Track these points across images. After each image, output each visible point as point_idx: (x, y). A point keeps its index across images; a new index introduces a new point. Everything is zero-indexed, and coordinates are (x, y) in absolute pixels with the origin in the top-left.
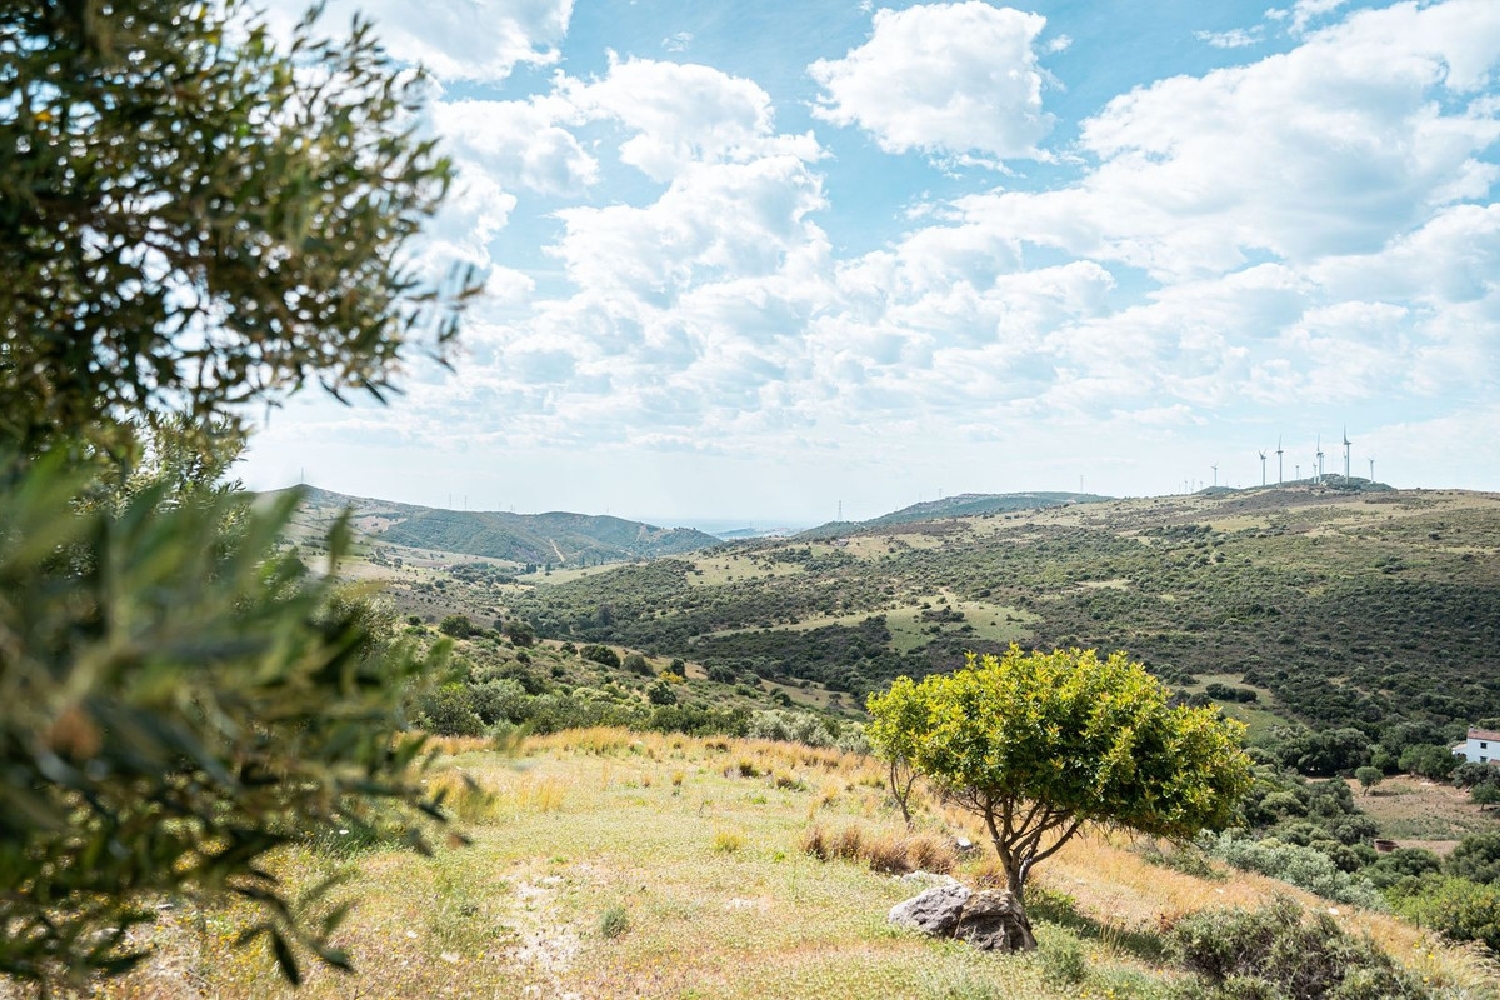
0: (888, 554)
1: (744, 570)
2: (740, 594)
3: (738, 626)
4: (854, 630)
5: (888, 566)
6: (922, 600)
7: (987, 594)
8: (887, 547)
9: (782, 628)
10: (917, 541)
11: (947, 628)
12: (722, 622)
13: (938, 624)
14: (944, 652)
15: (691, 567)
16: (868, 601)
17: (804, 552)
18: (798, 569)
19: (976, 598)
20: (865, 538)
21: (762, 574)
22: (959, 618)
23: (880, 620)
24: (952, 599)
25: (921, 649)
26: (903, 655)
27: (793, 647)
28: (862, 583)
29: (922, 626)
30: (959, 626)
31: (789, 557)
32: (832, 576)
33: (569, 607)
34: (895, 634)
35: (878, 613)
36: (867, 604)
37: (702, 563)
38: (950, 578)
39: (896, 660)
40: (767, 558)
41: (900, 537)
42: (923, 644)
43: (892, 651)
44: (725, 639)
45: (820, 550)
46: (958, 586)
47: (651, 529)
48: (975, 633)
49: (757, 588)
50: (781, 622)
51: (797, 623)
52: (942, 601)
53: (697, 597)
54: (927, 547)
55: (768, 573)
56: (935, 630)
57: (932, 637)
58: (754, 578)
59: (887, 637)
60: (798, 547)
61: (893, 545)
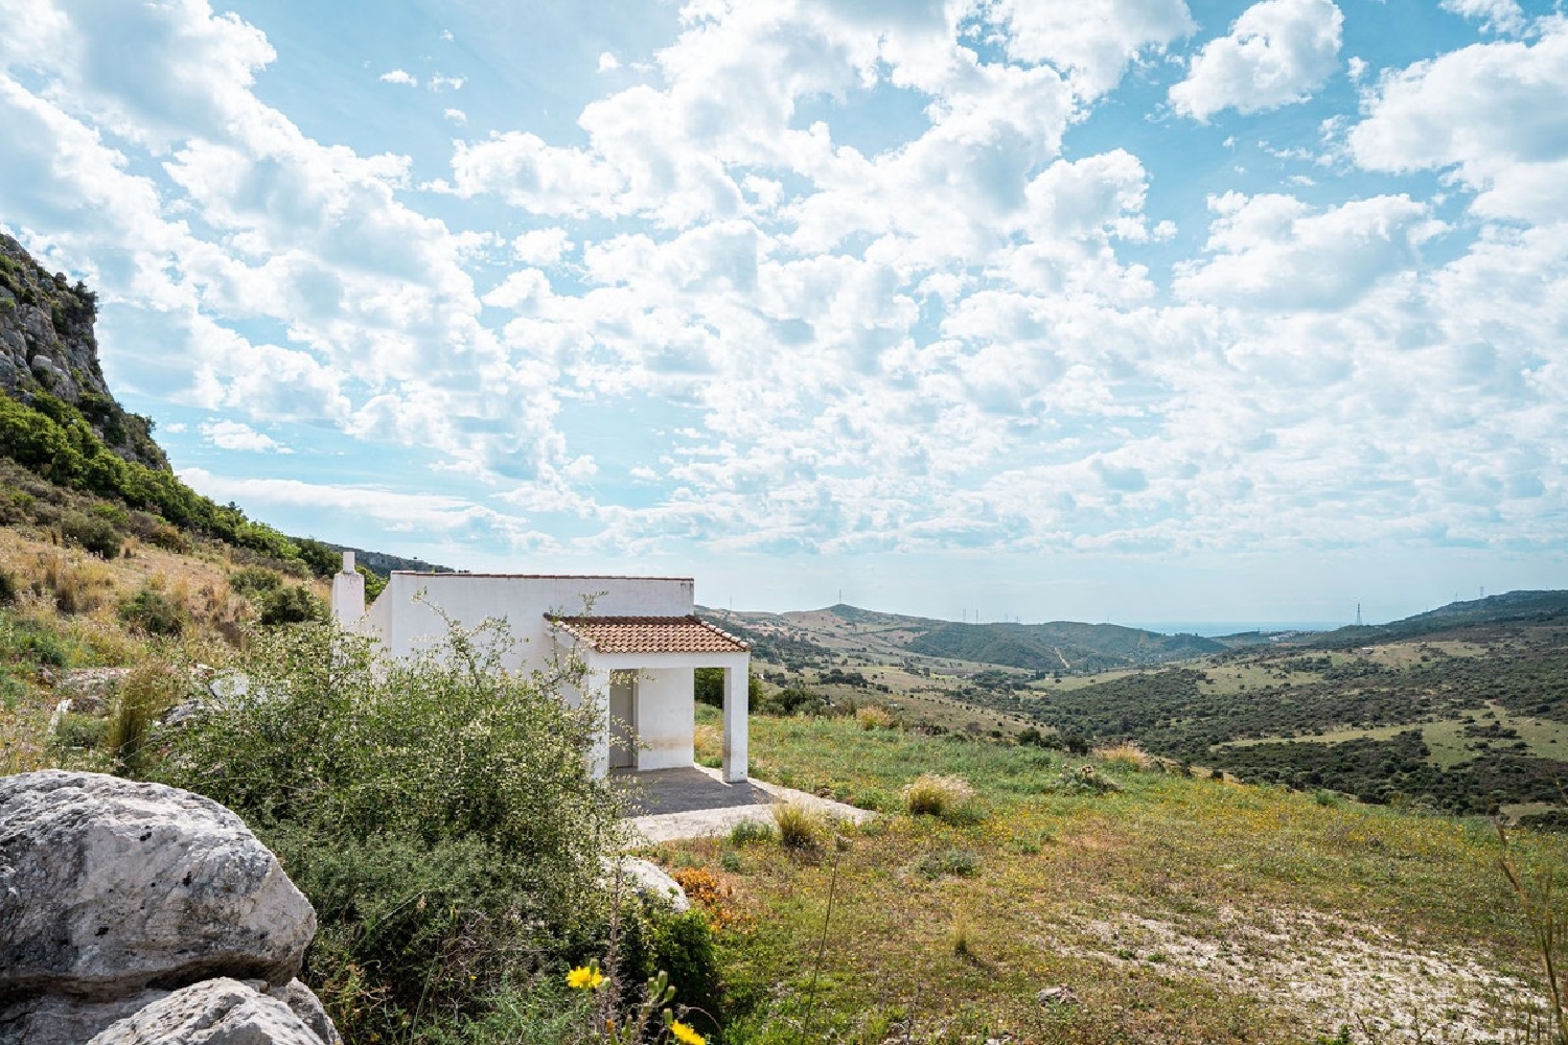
0: (1420, 662)
1: (1257, 678)
2: (1257, 704)
3: (1258, 736)
4: (1388, 744)
5: (1421, 676)
6: (1465, 713)
7: (1545, 709)
8: (1420, 655)
9: (1307, 739)
10: (1455, 648)
11: (1495, 744)
12: (1241, 732)
13: (1484, 740)
14: (1492, 769)
15: (1202, 676)
16: (1400, 713)
17: (1324, 661)
18: (1315, 678)
19: (1531, 714)
20: (1392, 646)
21: (1277, 684)
22: (1510, 735)
23: (1417, 735)
24: (1500, 712)
25: (1466, 765)
26: (1444, 770)
27: (1318, 759)
28: (1392, 695)
29: (1467, 740)
30: (1510, 743)
31: (1305, 666)
32: (1356, 686)
33: (1086, 713)
34: (1434, 750)
35: (1412, 728)
36: (1400, 717)
37: (1211, 673)
38: (1498, 690)
39: (1437, 775)
40: (1282, 666)
41: (1434, 645)
42: (1467, 760)
43: (1431, 765)
44: (1248, 749)
45: (1340, 659)
46: (1511, 700)
47: (1152, 635)
48: (1529, 751)
49: (1275, 698)
50: (1304, 733)
51: (1321, 734)
52: (1490, 715)
53: (1211, 708)
54: (1469, 654)
55: (1283, 682)
56: (1482, 746)
57: (1478, 754)
58: (1268, 687)
59: (1425, 752)
60: (1316, 656)
61: (1426, 654)
